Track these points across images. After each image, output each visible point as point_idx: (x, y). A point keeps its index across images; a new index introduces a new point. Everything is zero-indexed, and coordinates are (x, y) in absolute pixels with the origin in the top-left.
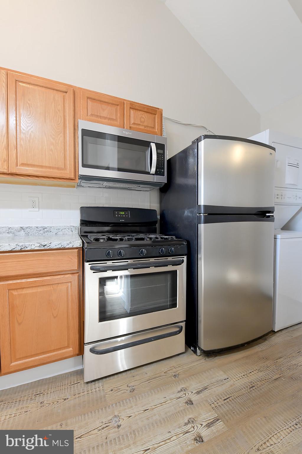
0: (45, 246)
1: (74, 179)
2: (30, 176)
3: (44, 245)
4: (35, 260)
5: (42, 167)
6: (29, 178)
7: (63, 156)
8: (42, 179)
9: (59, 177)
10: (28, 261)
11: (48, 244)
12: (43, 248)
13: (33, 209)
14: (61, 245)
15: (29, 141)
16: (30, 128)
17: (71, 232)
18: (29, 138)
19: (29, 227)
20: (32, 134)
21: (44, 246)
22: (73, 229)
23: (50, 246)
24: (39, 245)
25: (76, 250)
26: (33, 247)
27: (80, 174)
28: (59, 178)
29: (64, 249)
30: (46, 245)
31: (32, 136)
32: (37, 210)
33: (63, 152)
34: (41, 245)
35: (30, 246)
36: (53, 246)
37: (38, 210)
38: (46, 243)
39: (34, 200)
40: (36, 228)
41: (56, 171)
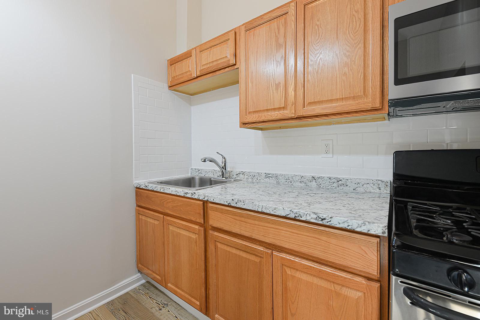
0: (324, 221)
1: (380, 109)
2: (318, 117)
3: (323, 218)
4: (311, 237)
5: (331, 101)
6: (317, 119)
7: (362, 76)
8: (332, 117)
9: (355, 110)
10: (303, 235)
11: (327, 218)
12: (321, 222)
13: (325, 155)
14: (348, 224)
15: (317, 72)
16: (318, 55)
17: (378, 190)
18: (316, 70)
19: (321, 178)
20: (320, 61)
21: (322, 220)
22: (382, 186)
23: (330, 221)
24: (315, 216)
25: (376, 240)
26: (308, 218)
27: (389, 99)
28: (356, 112)
29: (353, 232)
30: (325, 219)
31: (321, 64)
32: (331, 155)
33: (363, 70)
34: (318, 218)
35: (305, 215)
36: (335, 222)
37: (332, 157)
38: (324, 216)
39: (327, 143)
40: (328, 179)
41: (351, 102)
